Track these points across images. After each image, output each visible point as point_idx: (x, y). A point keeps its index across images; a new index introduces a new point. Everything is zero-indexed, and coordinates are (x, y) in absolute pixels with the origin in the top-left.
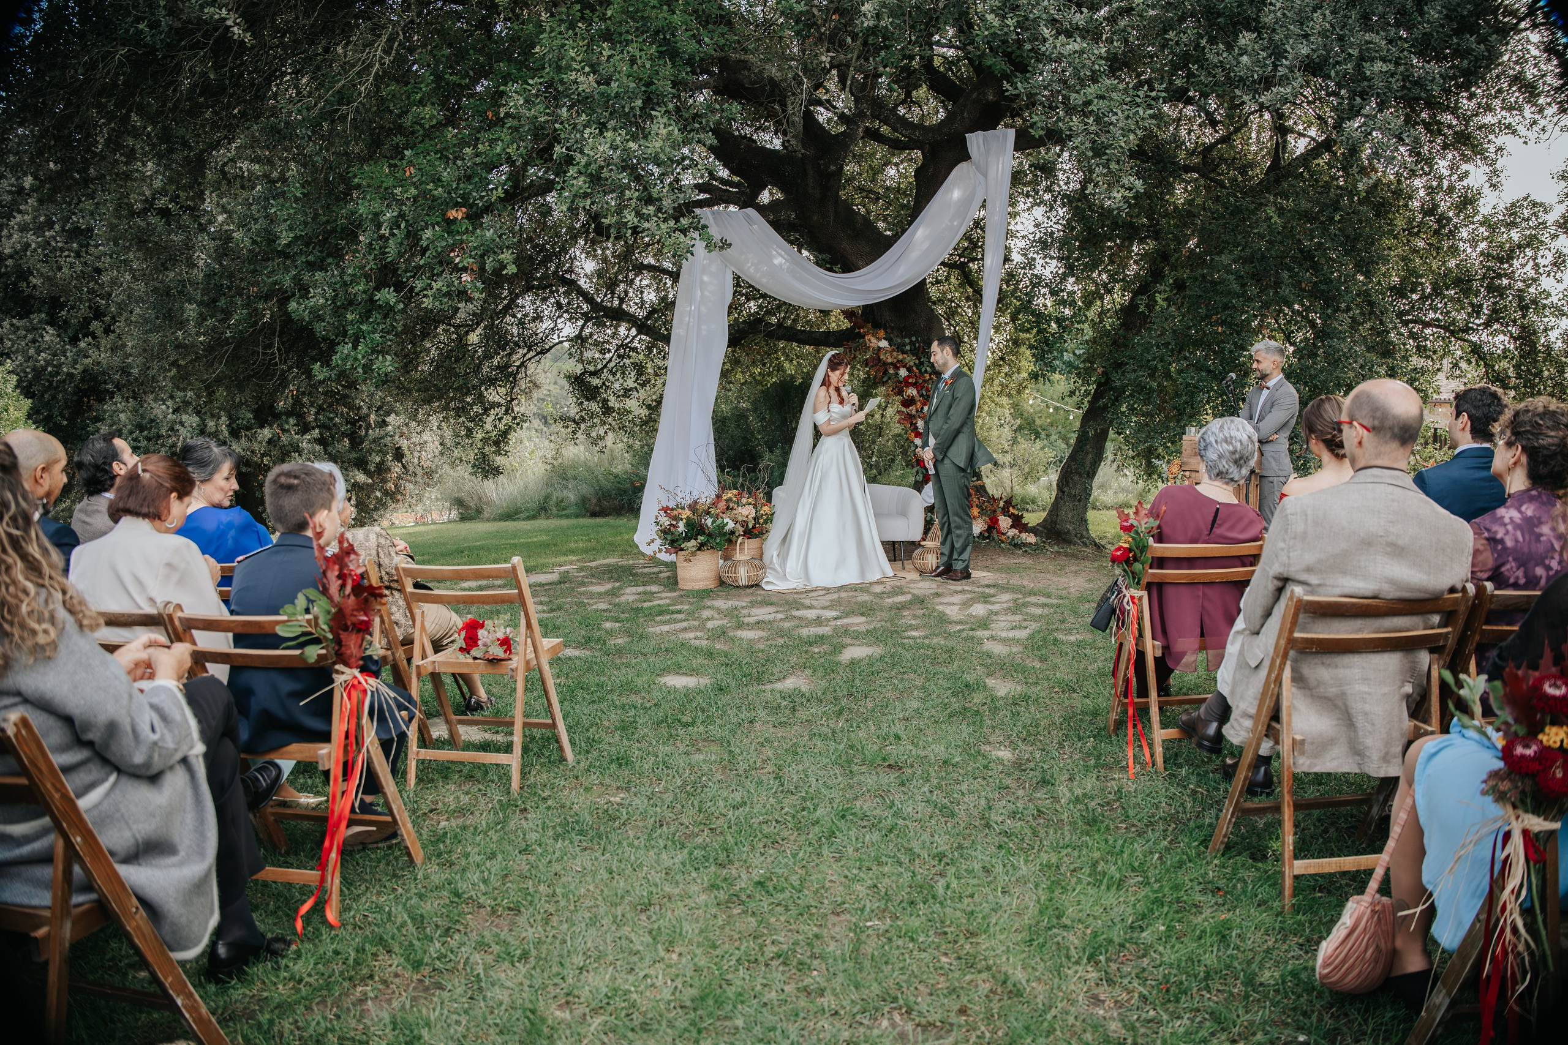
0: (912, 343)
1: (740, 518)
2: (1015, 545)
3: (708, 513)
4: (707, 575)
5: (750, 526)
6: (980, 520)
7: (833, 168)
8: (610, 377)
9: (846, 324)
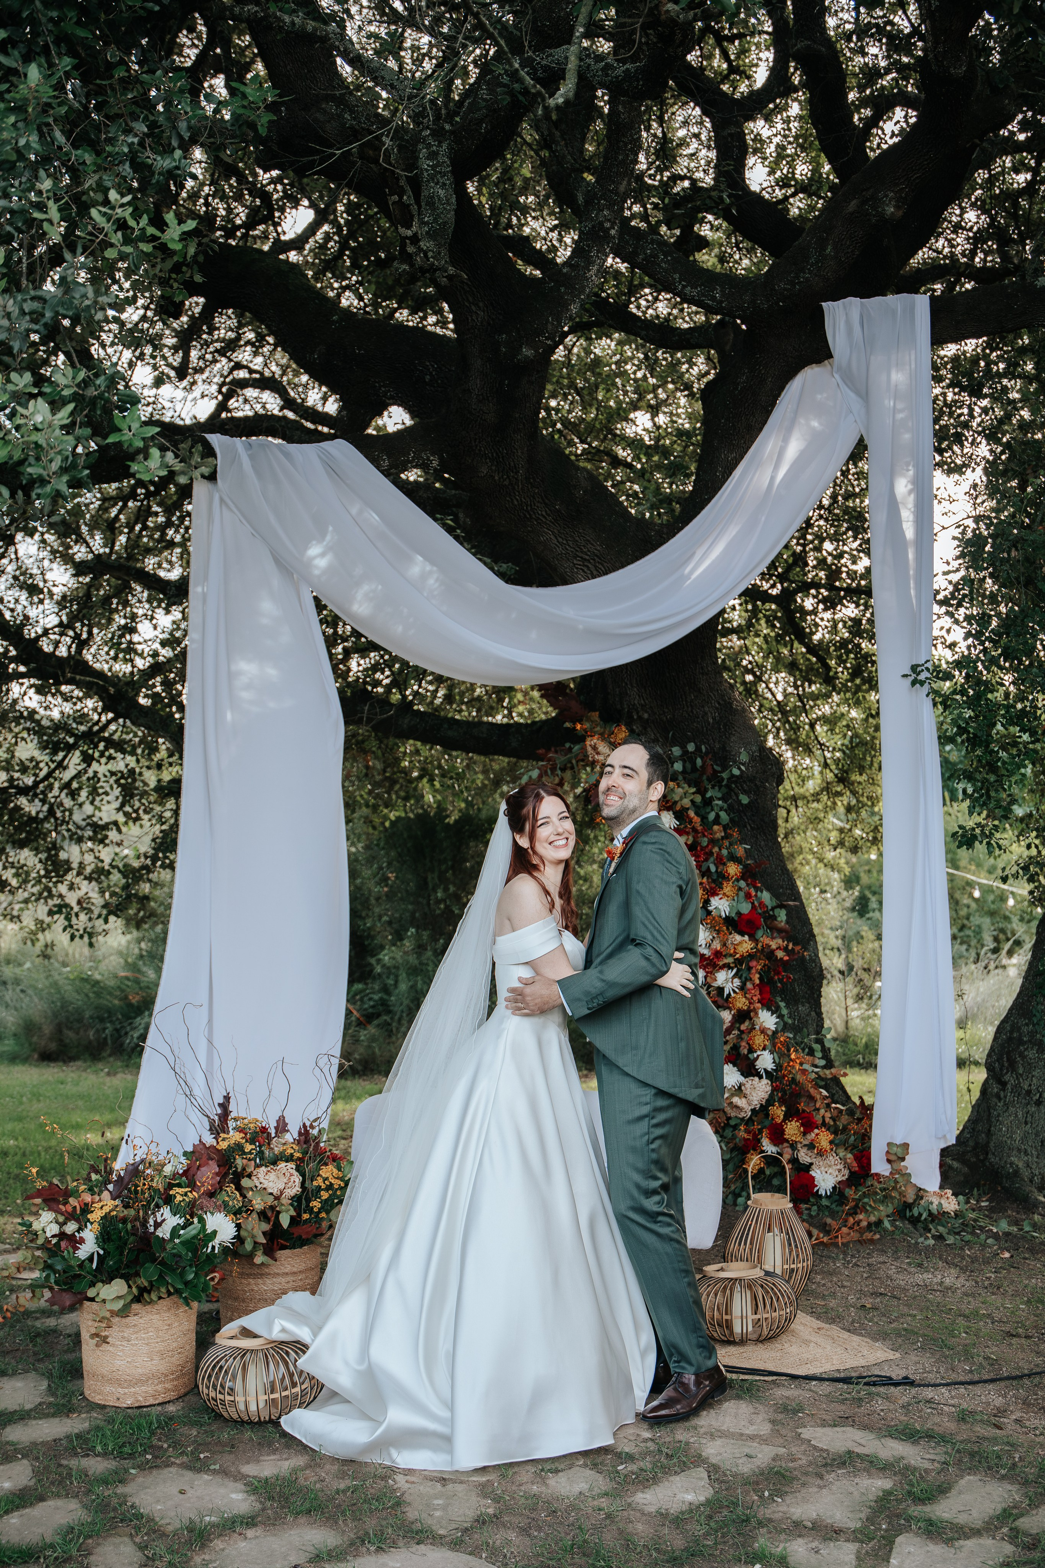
0: (686, 757)
1: (258, 1204)
2: (915, 1221)
3: (168, 1200)
4: (159, 1365)
5: (285, 1222)
6: (832, 1159)
7: (527, 352)
8: (68, 803)
9: (545, 711)
